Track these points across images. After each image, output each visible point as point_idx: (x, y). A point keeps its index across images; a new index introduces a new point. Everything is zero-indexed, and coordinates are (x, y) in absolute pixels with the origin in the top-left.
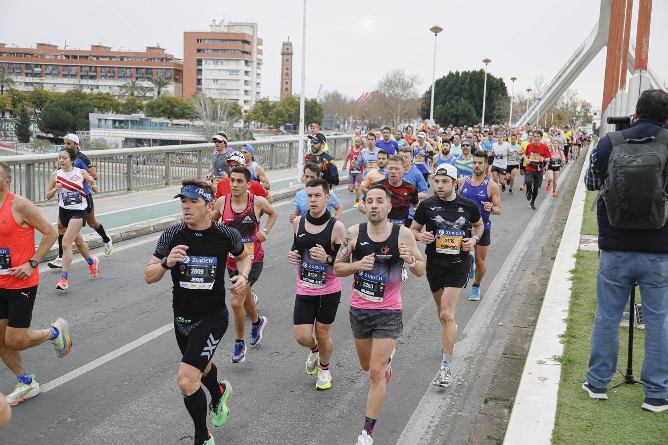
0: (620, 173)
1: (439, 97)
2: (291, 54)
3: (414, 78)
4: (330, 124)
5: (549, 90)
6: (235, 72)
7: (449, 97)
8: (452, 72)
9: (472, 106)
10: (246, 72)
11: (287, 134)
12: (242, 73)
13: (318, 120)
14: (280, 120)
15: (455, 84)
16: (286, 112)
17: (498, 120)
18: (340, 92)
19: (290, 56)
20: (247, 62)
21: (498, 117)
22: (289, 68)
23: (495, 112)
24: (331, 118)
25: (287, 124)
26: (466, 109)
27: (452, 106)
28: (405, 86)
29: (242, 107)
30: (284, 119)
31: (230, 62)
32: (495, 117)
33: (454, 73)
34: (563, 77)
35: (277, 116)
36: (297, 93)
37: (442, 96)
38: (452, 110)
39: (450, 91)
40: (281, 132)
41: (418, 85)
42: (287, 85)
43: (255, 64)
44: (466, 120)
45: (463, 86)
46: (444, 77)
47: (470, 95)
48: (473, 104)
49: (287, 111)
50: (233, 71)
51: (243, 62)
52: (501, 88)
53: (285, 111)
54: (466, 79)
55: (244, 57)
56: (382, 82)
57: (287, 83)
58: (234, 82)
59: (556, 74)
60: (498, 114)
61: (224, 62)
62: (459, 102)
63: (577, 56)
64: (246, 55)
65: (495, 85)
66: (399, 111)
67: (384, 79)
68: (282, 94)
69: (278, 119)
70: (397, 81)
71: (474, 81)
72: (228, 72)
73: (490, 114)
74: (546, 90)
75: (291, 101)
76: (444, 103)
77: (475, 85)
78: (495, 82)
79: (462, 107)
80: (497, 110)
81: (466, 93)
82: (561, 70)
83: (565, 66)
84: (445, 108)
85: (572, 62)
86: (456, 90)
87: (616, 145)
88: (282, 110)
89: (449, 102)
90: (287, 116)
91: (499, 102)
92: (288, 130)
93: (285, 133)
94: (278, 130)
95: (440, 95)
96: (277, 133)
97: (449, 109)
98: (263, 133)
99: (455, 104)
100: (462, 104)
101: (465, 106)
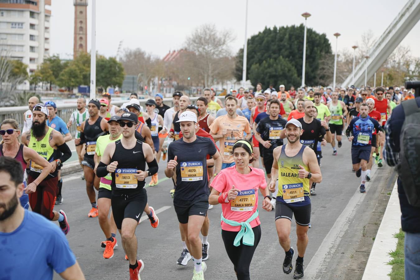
0: (411, 146)
1: (255, 56)
2: (85, 5)
3: (227, 33)
4: (132, 86)
5: (377, 47)
6: (19, 25)
7: (266, 55)
8: (268, 28)
9: (293, 65)
10: (32, 26)
12: (27, 26)
13: (118, 81)
14: (73, 82)
15: (273, 41)
16: (80, 72)
17: (321, 81)
18: (143, 50)
19: (84, 8)
20: (32, 14)
21: (322, 77)
22: (84, 22)
23: (319, 72)
24: (133, 79)
25: (81, 86)
26: (286, 69)
27: (270, 66)
28: (217, 43)
29: (27, 66)
30: (78, 80)
31: (12, 13)
32: (318, 77)
33: (272, 29)
34: (394, 32)
35: (70, 77)
37: (259, 54)
39: (267, 48)
40: (75, 94)
41: (231, 41)
42: (81, 41)
43: (42, 16)
45: (282, 43)
46: (260, 33)
47: (290, 53)
48: (293, 63)
50: (16, 24)
51: (28, 14)
52: (324, 45)
53: (78, 72)
54: (285, 35)
55: (29, 8)
56: (190, 39)
57: (81, 38)
58: (17, 36)
59: (386, 29)
60: (321, 74)
61: (5, 13)
62: (277, 61)
63: (408, 9)
64: (31, 6)
65: (318, 42)
66: (210, 72)
67: (193, 35)
68: (75, 51)
69: (70, 80)
70: (207, 37)
71: (294, 37)
72: (10, 25)
73: (312, 75)
74: (375, 48)
75: (85, 59)
76: (260, 62)
77: (296, 42)
78: (318, 37)
79: (281, 67)
80: (321, 69)
81: (286, 50)
82: (391, 24)
83: (395, 20)
84: (261, 68)
85: (403, 15)
86: (274, 47)
87: (408, 115)
88: (75, 70)
89: (266, 61)
90: (82, 77)
91: (323, 60)
92: (82, 93)
93: (80, 97)
94: (71, 93)
95: (255, 53)
96: (69, 96)
97: (266, 69)
98: (52, 96)
99: (273, 63)
100: (281, 62)
101: (284, 66)
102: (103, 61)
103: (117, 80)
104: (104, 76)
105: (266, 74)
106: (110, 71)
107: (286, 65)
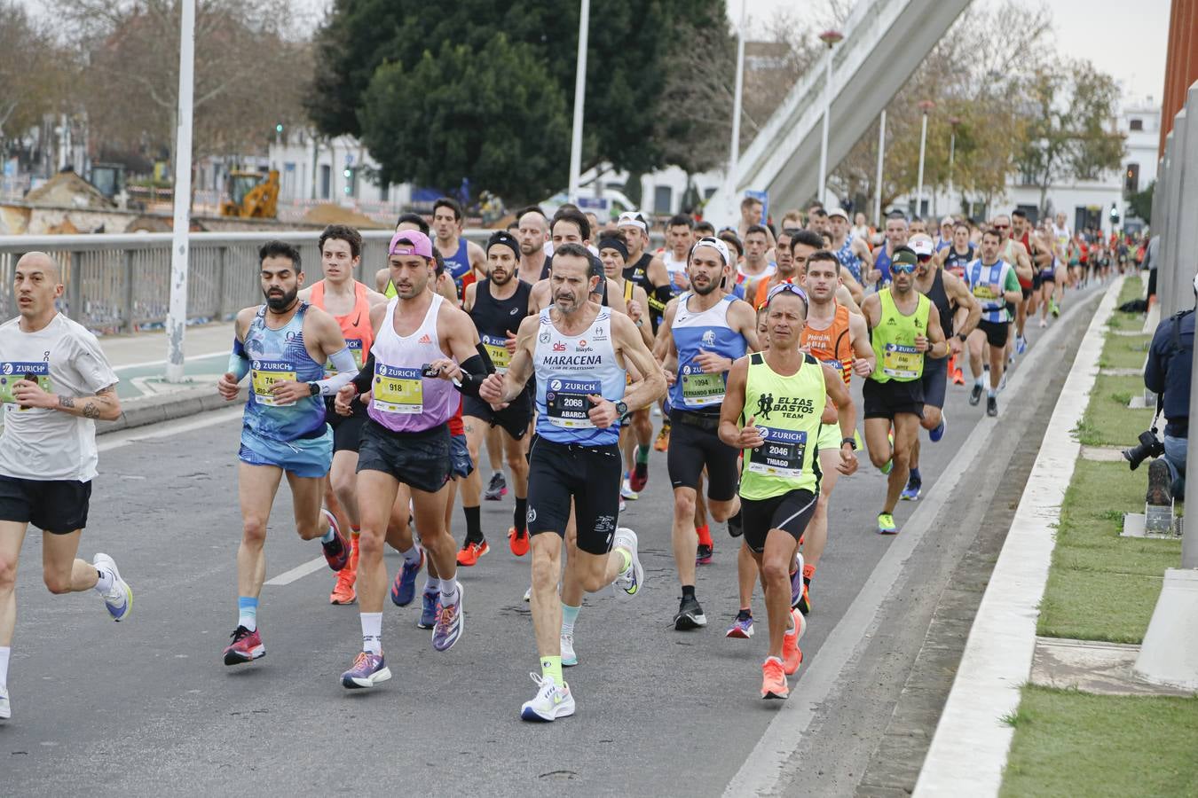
1: (397, 29)
7: (442, 26)
9: (550, 75)
17: (674, 148)
21: (678, 131)
23: (664, 106)
26: (520, 89)
27: (450, 74)
32: (660, 128)
37: (413, 21)
38: (446, 93)
44: (517, 142)
47: (544, 19)
60: (673, 115)
62: (484, 54)
73: (640, 119)
76: (411, 55)
79: (497, 81)
80: (671, 96)
81: (527, 10)
84: (411, 84)
89: (436, 54)
91: (684, 59)
95: (399, 19)
97: (435, 87)
99: (465, 63)
100: (501, 61)
101: (513, 74)
105: (434, 108)
107: (520, 73)
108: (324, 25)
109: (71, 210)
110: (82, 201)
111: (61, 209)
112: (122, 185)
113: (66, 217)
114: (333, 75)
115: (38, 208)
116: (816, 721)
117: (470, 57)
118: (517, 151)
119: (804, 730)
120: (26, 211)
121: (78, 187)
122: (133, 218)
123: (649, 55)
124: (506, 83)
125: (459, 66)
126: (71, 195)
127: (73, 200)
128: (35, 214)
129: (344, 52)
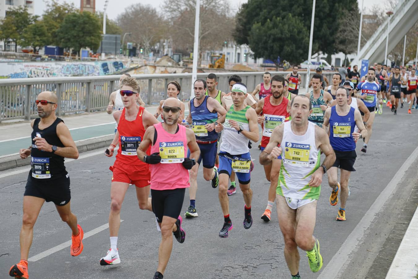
1: (261, 13)
4: (114, 47)
7: (273, 12)
9: (304, 26)
11: (48, 61)
13: (93, 41)
14: (38, 41)
16: (49, 29)
17: (341, 47)
21: (343, 42)
23: (338, 35)
24: (116, 38)
25: (49, 46)
26: (295, 30)
27: (275, 26)
30: (45, 38)
32: (337, 41)
35: (34, 34)
36: (67, 3)
37: (265, 11)
38: (274, 31)
39: (275, 4)
40: (40, 56)
44: (294, 46)
47: (304, 10)
49: (51, 28)
53: (46, 28)
60: (341, 37)
62: (285, 20)
69: (35, 38)
73: (331, 38)
76: (264, 21)
79: (289, 28)
80: (341, 31)
81: (298, 7)
84: (263, 29)
88: (42, 26)
89: (271, 20)
90: (50, 35)
91: (345, 20)
92: (49, 55)
93: (46, 60)
94: (36, 55)
95: (261, 10)
96: (34, 58)
97: (270, 30)
98: (13, 59)
99: (279, 23)
100: (290, 22)
101: (293, 26)
102: (75, 15)
103: (92, 39)
104: (75, 34)
105: (270, 36)
106: (83, 28)
107: (295, 25)
108: (239, 12)
109: (167, 67)
110: (170, 64)
111: (164, 66)
112: (181, 59)
113: (166, 69)
114: (241, 27)
115: (158, 66)
116: (375, 219)
117: (281, 21)
118: (294, 48)
119: (372, 221)
120: (155, 67)
121: (169, 60)
122: (184, 69)
123: (334, 19)
124: (291, 28)
125: (278, 24)
126: (167, 62)
127: (167, 64)
128: (157, 68)
129: (244, 20)
